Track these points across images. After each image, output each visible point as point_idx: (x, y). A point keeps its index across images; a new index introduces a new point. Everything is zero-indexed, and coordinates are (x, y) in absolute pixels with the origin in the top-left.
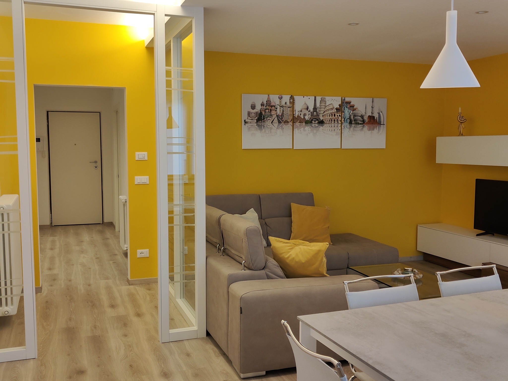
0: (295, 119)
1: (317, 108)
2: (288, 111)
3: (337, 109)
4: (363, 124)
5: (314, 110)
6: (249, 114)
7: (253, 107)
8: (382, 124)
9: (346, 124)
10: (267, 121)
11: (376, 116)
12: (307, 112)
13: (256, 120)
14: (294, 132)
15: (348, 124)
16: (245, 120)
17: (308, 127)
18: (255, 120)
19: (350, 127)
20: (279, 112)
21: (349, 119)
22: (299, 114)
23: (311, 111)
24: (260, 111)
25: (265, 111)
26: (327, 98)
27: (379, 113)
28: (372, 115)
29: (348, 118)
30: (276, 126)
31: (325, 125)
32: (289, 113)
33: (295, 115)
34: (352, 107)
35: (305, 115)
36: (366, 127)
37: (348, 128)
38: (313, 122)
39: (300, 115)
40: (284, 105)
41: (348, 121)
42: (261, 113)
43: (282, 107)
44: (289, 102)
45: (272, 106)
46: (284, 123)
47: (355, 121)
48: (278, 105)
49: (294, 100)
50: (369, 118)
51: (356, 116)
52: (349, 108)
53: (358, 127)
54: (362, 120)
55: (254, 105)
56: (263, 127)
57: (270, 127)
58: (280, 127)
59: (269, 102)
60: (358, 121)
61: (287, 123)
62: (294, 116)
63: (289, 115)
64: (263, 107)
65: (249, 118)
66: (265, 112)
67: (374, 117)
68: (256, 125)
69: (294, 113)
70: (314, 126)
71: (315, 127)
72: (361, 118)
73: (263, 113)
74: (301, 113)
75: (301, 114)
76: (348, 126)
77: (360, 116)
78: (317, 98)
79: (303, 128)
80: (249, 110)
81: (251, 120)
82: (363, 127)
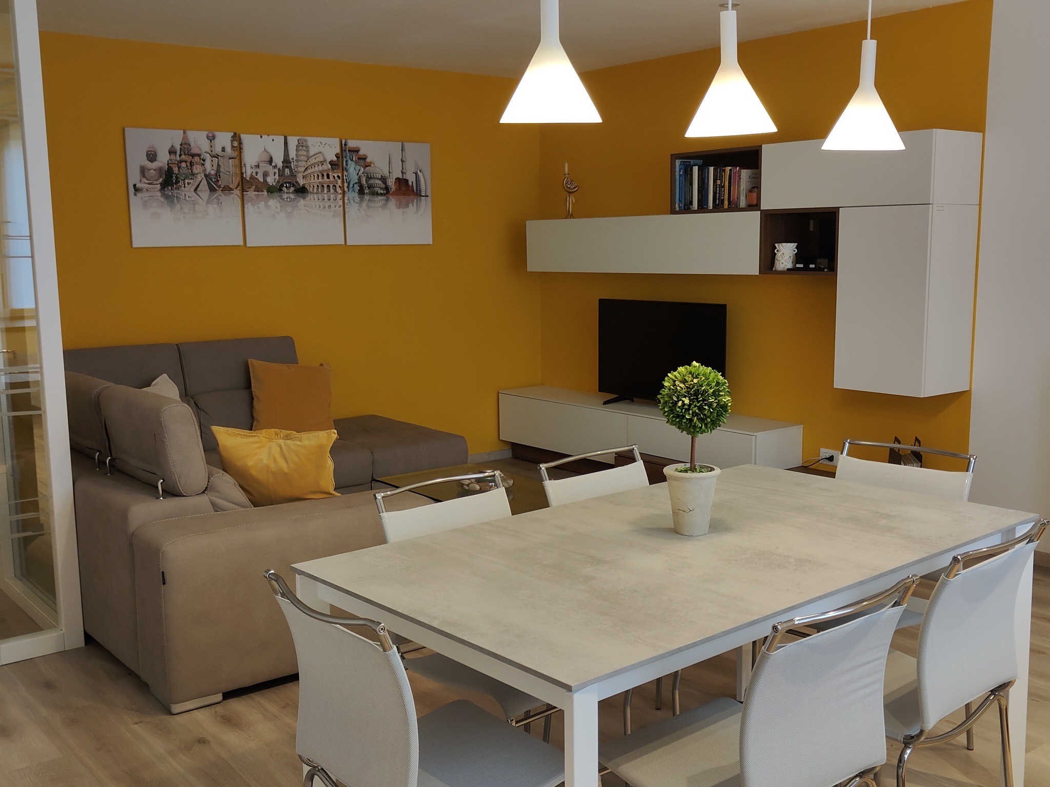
0: (245, 184)
1: (291, 160)
2: (229, 167)
3: (331, 163)
4: (387, 195)
5: (285, 165)
6: (143, 171)
7: (152, 156)
8: (423, 196)
9: (353, 195)
10: (184, 187)
11: (411, 179)
12: (270, 169)
14: (246, 210)
15: (356, 195)
16: (135, 185)
17: (275, 200)
18: (157, 184)
19: (362, 200)
20: (209, 167)
21: (357, 185)
22: (252, 172)
23: (278, 167)
25: (179, 166)
26: (311, 141)
27: (416, 173)
28: (403, 176)
29: (356, 183)
30: (206, 198)
31: (310, 196)
32: (232, 169)
33: (244, 174)
34: (362, 160)
35: (265, 175)
36: (393, 202)
37: (356, 203)
38: (284, 189)
39: (256, 175)
40: (221, 153)
41: (357, 188)
42: (170, 171)
43: (217, 156)
44: (230, 146)
45: (193, 156)
46: (222, 190)
47: (369, 188)
48: (206, 152)
49: (240, 143)
50: (397, 183)
51: (371, 178)
52: (356, 163)
53: (377, 201)
54: (384, 186)
55: (153, 153)
56: (175, 199)
57: (193, 199)
58: (214, 199)
59: (185, 146)
60: (375, 189)
61: (229, 191)
62: (242, 178)
63: (231, 173)
64: (173, 157)
65: (144, 180)
66: (179, 168)
67: (407, 181)
69: (244, 171)
70: (287, 198)
71: (288, 200)
72: (381, 183)
73: (176, 170)
74: (258, 170)
75: (257, 173)
76: (357, 199)
77: (380, 179)
78: (290, 139)
79: (263, 203)
80: (143, 164)
81: (149, 184)
82: (387, 200)
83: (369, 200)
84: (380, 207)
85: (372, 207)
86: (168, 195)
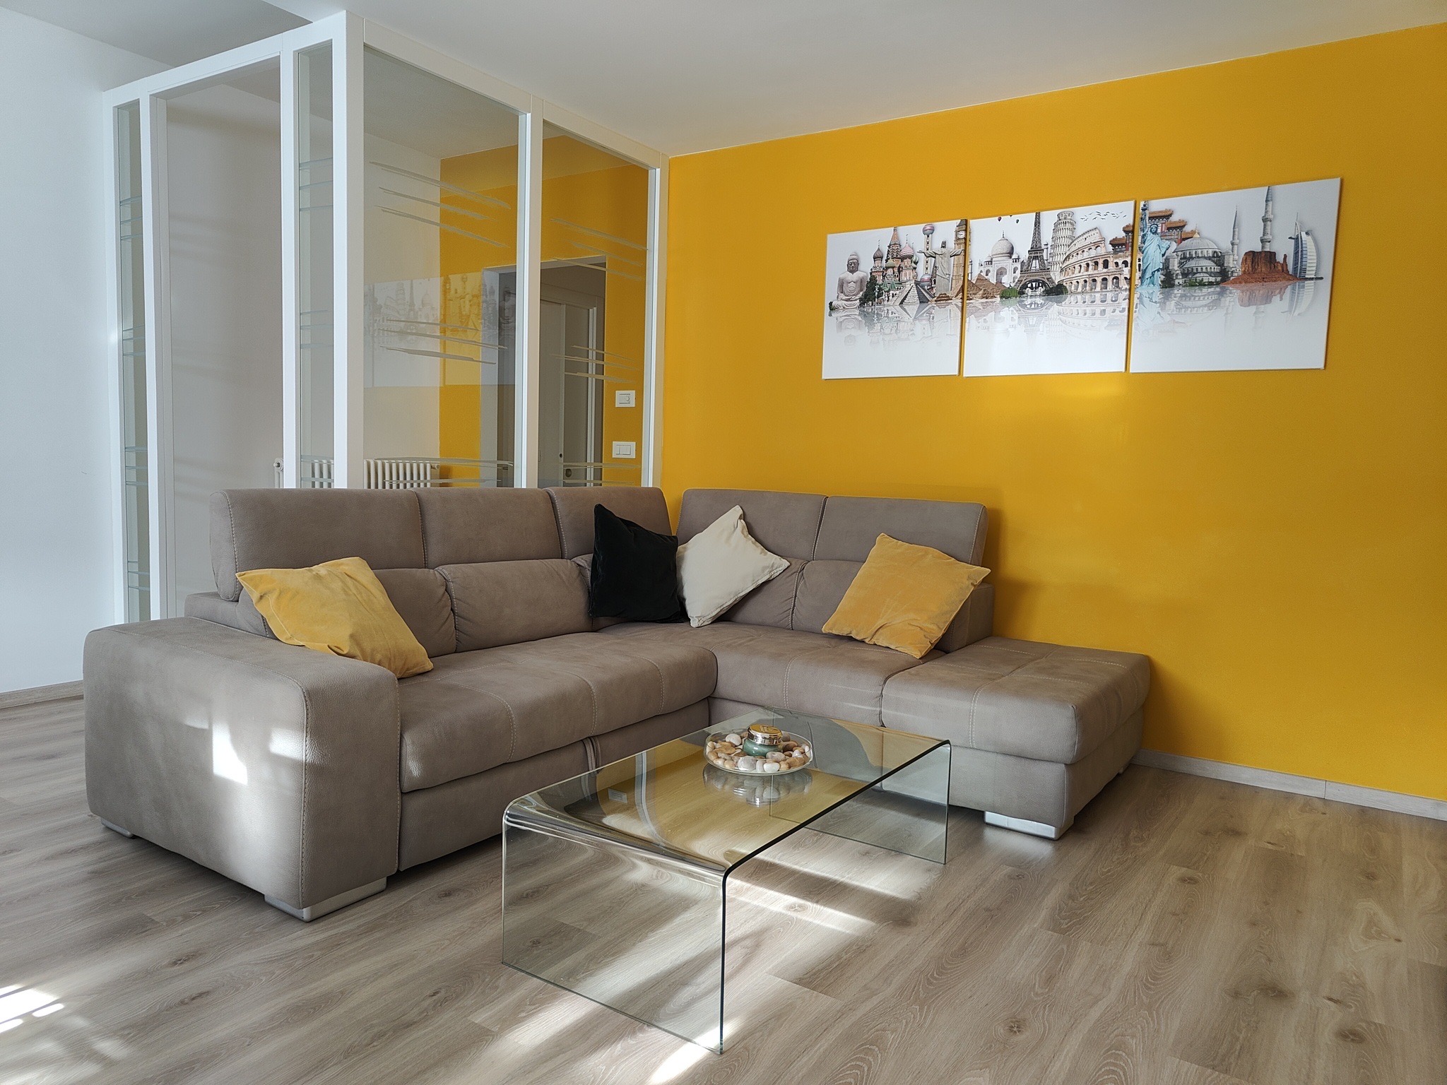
0: (967, 290)
1: (1043, 247)
2: (949, 268)
3: (1116, 244)
4: (1221, 285)
5: (1033, 255)
6: (842, 285)
7: (853, 266)
8: (1309, 279)
9: (1150, 291)
10: (888, 301)
11: (1283, 248)
12: (1008, 264)
13: (860, 299)
15: (1156, 291)
16: (831, 304)
17: (1011, 308)
18: (856, 300)
19: (1167, 298)
21: (1160, 272)
23: (1021, 260)
25: (884, 274)
26: (1081, 212)
27: (1296, 239)
28: (1263, 247)
29: (1158, 270)
30: (913, 313)
32: (953, 271)
33: (969, 275)
34: (1178, 230)
35: (1001, 272)
36: (1234, 295)
38: (1028, 291)
39: (987, 275)
40: (940, 251)
41: (1159, 277)
43: (934, 255)
44: (954, 239)
45: (903, 259)
47: (1185, 275)
49: (968, 233)
50: (1249, 262)
51: (1191, 258)
54: (1217, 269)
55: (855, 261)
59: (894, 247)
60: (1198, 275)
61: (945, 300)
62: (965, 281)
63: (951, 276)
64: (878, 263)
65: (842, 296)
66: (884, 276)
67: (1272, 255)
69: (968, 271)
72: (1213, 264)
73: (879, 280)
74: (989, 267)
75: (988, 272)
77: (1209, 258)
78: (1044, 215)
80: (842, 276)
81: (847, 300)
82: (1222, 293)
83: (1182, 296)
84: (1205, 306)
85: (1186, 308)
86: (868, 313)
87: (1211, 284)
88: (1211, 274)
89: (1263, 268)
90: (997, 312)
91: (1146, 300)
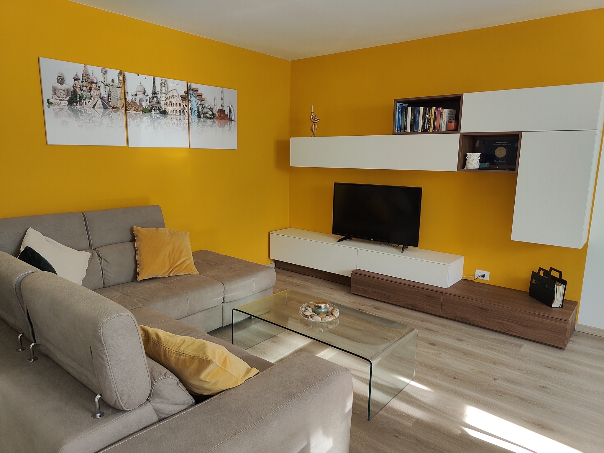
1: (157, 93)
2: (117, 94)
3: (182, 97)
4: (213, 119)
5: (153, 95)
6: (54, 90)
7: (61, 81)
8: (233, 121)
9: (193, 117)
10: (86, 104)
11: (227, 110)
12: (143, 97)
13: (68, 101)
14: (128, 122)
15: (196, 117)
16: (48, 100)
18: (65, 101)
20: (103, 92)
22: (132, 98)
23: (149, 96)
24: (73, 87)
25: (81, 89)
26: (170, 81)
27: (229, 107)
28: (222, 108)
29: (196, 110)
30: (101, 113)
31: (169, 117)
33: (127, 99)
34: (200, 96)
35: (141, 100)
38: (153, 111)
39: (135, 100)
40: (111, 84)
41: (196, 113)
43: (108, 85)
44: (118, 79)
45: (92, 83)
46: (112, 109)
47: (203, 114)
49: (124, 78)
50: (219, 112)
51: (205, 108)
52: (196, 98)
54: (211, 113)
55: (61, 78)
56: (79, 112)
58: (106, 114)
59: (86, 75)
60: (207, 114)
62: (126, 101)
64: (77, 82)
65: (55, 97)
66: (82, 91)
67: (224, 111)
68: (69, 109)
70: (155, 117)
72: (210, 111)
73: (79, 92)
74: (136, 97)
76: (197, 120)
77: (209, 109)
78: (156, 79)
80: (54, 85)
81: (59, 100)
82: (213, 122)
83: (203, 121)
87: (210, 118)
88: (210, 114)
89: (222, 115)
90: (141, 119)
91: (193, 121)
